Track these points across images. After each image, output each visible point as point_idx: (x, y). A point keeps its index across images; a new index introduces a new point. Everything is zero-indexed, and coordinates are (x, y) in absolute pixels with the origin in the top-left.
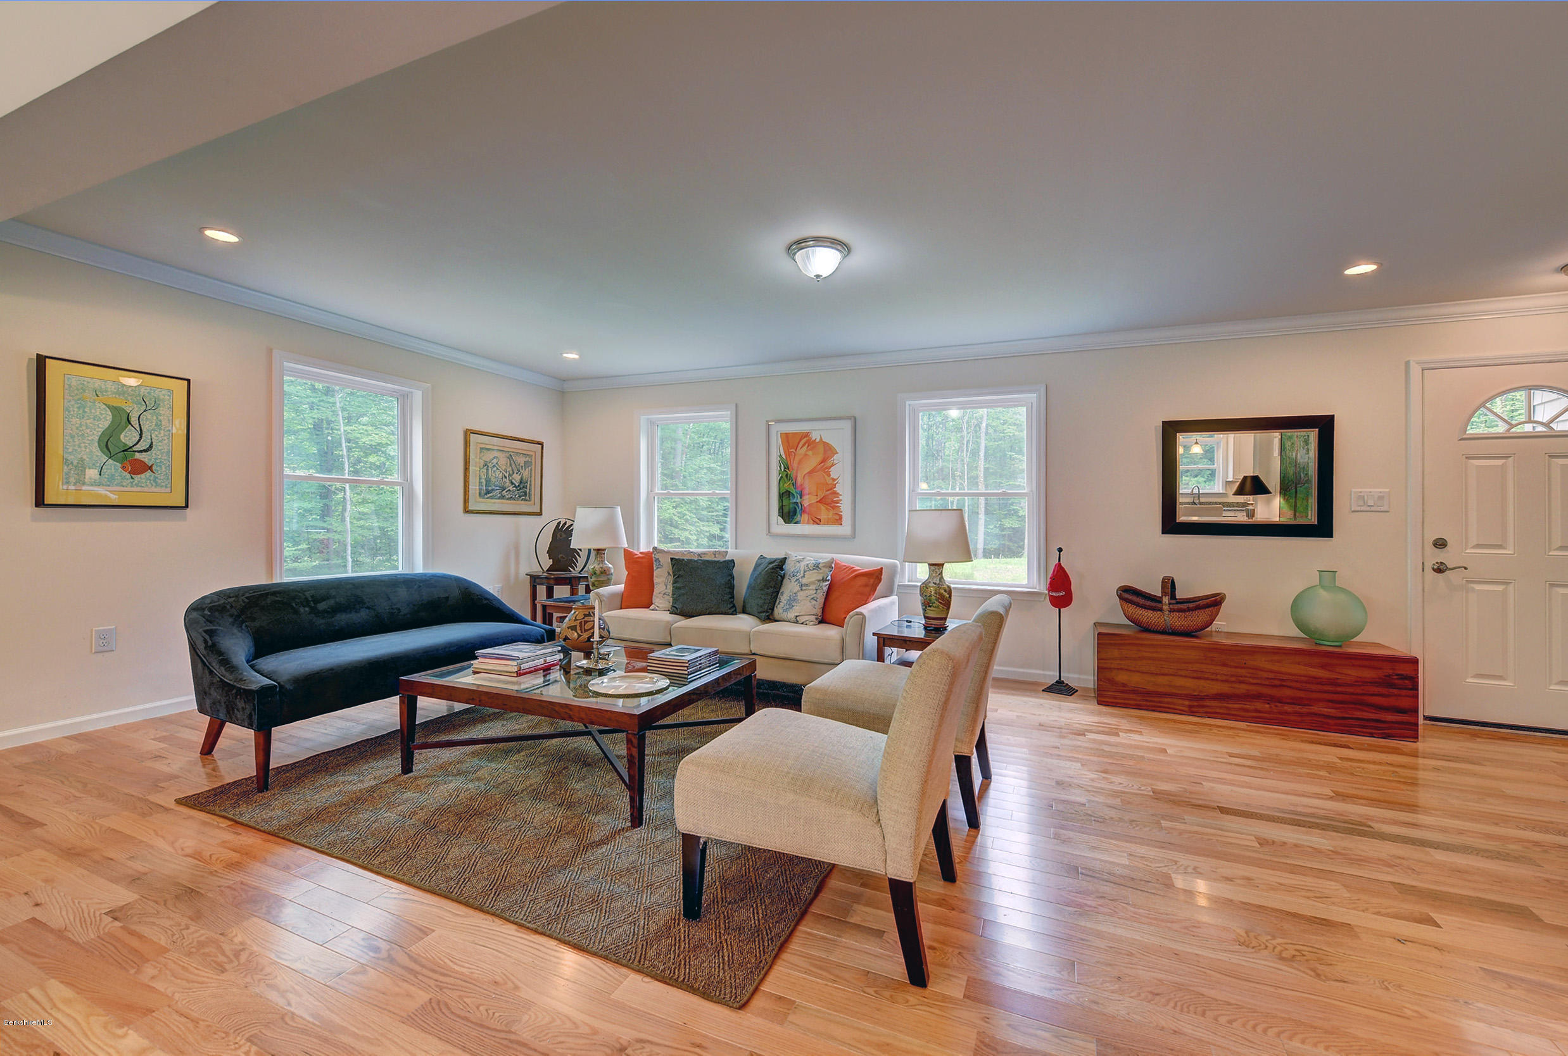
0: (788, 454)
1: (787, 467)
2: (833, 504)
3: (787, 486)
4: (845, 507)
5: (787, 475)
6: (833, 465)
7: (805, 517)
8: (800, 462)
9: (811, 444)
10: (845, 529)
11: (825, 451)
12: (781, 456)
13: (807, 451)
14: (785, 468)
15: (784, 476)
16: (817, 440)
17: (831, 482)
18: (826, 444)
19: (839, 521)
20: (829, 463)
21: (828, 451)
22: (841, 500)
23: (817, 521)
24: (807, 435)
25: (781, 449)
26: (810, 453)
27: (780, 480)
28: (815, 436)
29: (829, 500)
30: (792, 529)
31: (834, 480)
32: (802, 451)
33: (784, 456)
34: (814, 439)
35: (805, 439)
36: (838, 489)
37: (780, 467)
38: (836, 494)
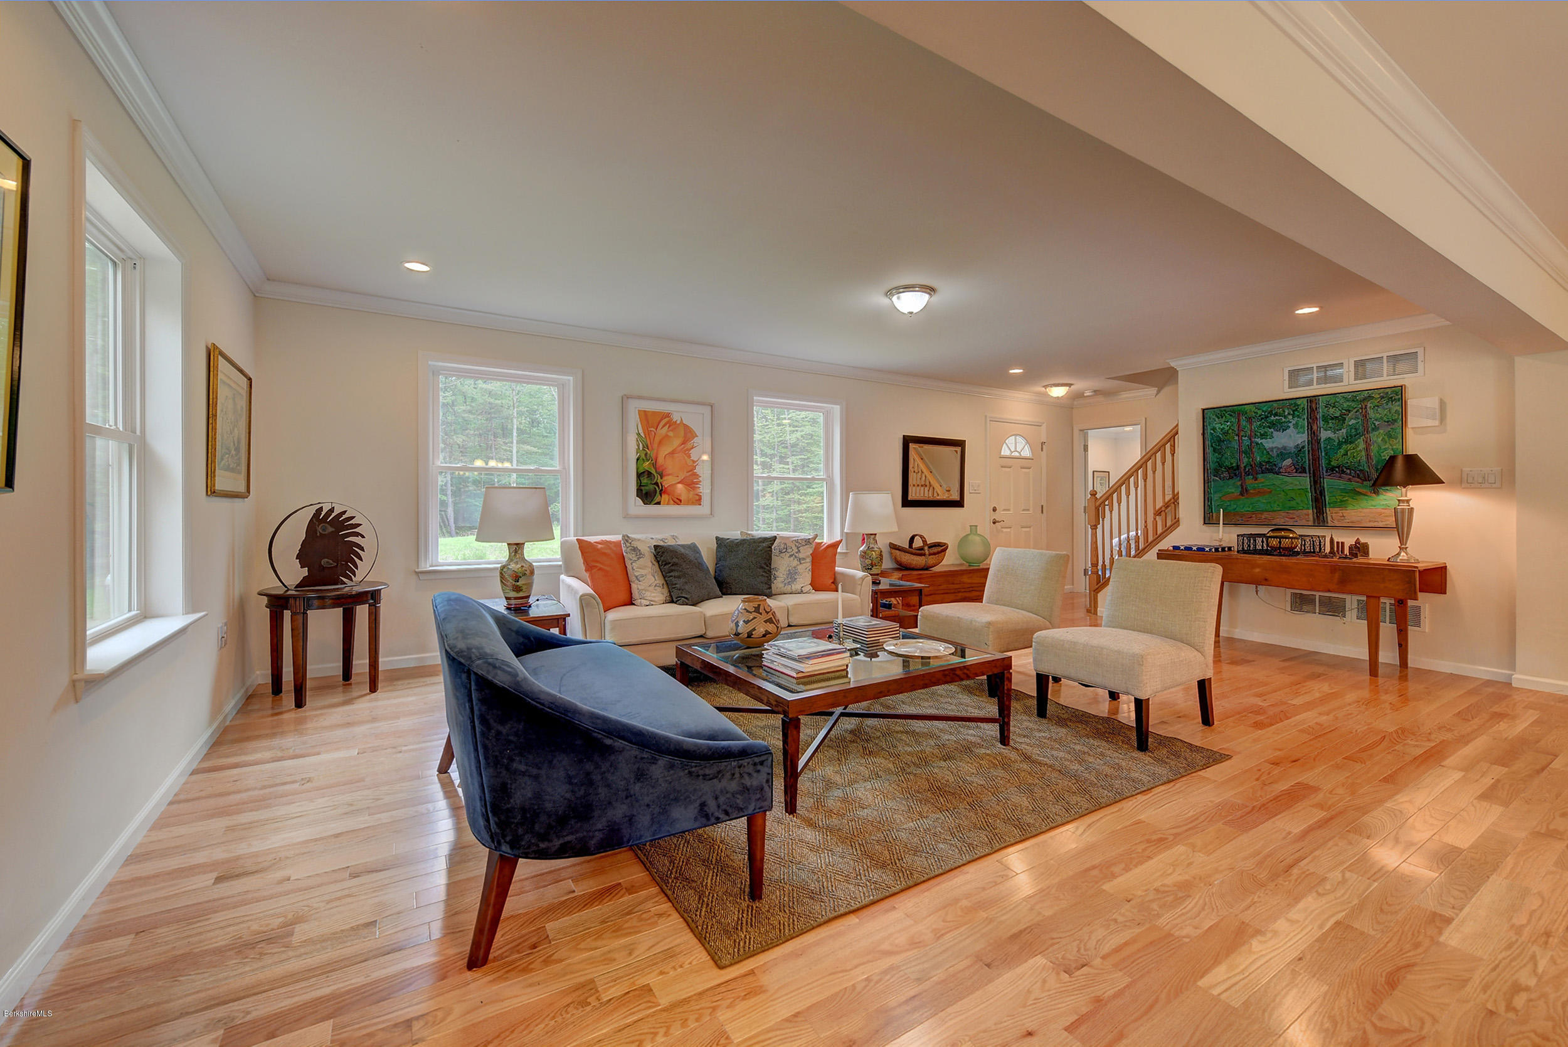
0: (648, 433)
1: (646, 446)
2: (693, 485)
3: (646, 465)
4: (705, 489)
5: (646, 455)
6: (692, 448)
7: (665, 497)
8: (660, 443)
9: (671, 424)
10: (704, 509)
11: (685, 434)
12: (639, 434)
13: (668, 431)
14: (644, 447)
15: (643, 456)
16: (678, 422)
17: (691, 463)
18: (686, 426)
19: (698, 501)
20: (689, 445)
21: (688, 434)
22: (700, 481)
23: (678, 502)
24: (668, 415)
25: (640, 426)
26: (671, 434)
27: (638, 460)
28: (676, 417)
29: (691, 482)
30: (652, 509)
31: (694, 462)
32: (663, 431)
33: (642, 435)
34: (674, 420)
35: (667, 420)
36: (698, 470)
37: (638, 446)
38: (696, 475)
